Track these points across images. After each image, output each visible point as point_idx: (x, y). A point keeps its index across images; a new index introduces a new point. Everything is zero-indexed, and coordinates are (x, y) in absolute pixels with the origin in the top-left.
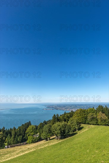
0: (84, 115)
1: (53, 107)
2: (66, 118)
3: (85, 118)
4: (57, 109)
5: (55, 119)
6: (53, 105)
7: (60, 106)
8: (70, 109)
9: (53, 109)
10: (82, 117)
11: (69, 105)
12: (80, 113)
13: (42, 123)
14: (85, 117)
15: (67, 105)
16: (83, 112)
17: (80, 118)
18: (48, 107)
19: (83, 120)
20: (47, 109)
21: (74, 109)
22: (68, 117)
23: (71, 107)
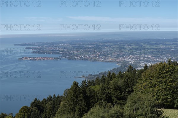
0: (172, 82)
1: (55, 52)
2: (111, 91)
3: (173, 92)
4: (71, 58)
5: (77, 97)
8: (118, 56)
9: (56, 59)
10: (165, 90)
12: (158, 78)
13: (27, 108)
14: (174, 87)
15: (108, 42)
16: (167, 72)
17: (158, 91)
18: (39, 53)
19: (168, 97)
20: (34, 59)
21: (132, 56)
22: (118, 88)
23: (121, 48)
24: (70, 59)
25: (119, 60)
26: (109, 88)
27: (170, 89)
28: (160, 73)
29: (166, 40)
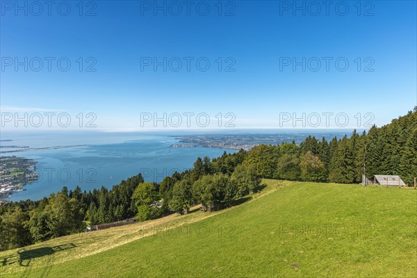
0: (271, 159)
1: (194, 142)
2: (226, 165)
3: (272, 167)
5: (200, 169)
6: (195, 136)
7: (212, 139)
8: (237, 145)
9: (195, 146)
10: (266, 165)
11: (235, 136)
12: (260, 155)
13: (169, 178)
14: (273, 163)
15: (231, 135)
16: (267, 151)
17: (259, 166)
18: (184, 142)
19: (268, 170)
20: (180, 146)
21: (246, 146)
22: (231, 163)
23: (239, 140)
24: (204, 146)
25: (238, 147)
26: (224, 163)
27: (269, 164)
28: (262, 152)
29: (271, 135)
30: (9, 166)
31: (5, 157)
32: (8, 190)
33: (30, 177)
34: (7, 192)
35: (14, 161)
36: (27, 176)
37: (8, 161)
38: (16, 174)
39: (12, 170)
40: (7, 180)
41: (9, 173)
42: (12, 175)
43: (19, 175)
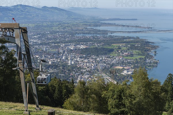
30: (133, 47)
31: (130, 38)
32: (129, 73)
33: (150, 63)
34: (128, 75)
35: (137, 42)
36: (148, 61)
37: (132, 42)
38: (138, 57)
39: (134, 52)
40: (129, 63)
41: (132, 55)
42: (134, 58)
43: (140, 59)
